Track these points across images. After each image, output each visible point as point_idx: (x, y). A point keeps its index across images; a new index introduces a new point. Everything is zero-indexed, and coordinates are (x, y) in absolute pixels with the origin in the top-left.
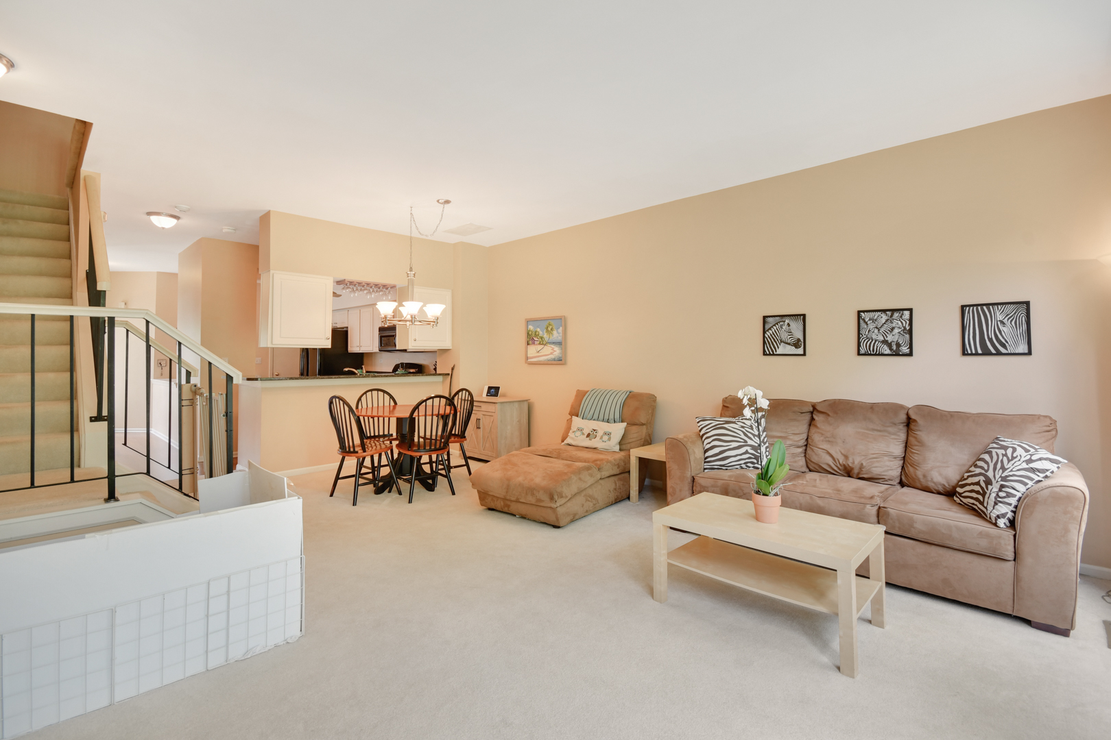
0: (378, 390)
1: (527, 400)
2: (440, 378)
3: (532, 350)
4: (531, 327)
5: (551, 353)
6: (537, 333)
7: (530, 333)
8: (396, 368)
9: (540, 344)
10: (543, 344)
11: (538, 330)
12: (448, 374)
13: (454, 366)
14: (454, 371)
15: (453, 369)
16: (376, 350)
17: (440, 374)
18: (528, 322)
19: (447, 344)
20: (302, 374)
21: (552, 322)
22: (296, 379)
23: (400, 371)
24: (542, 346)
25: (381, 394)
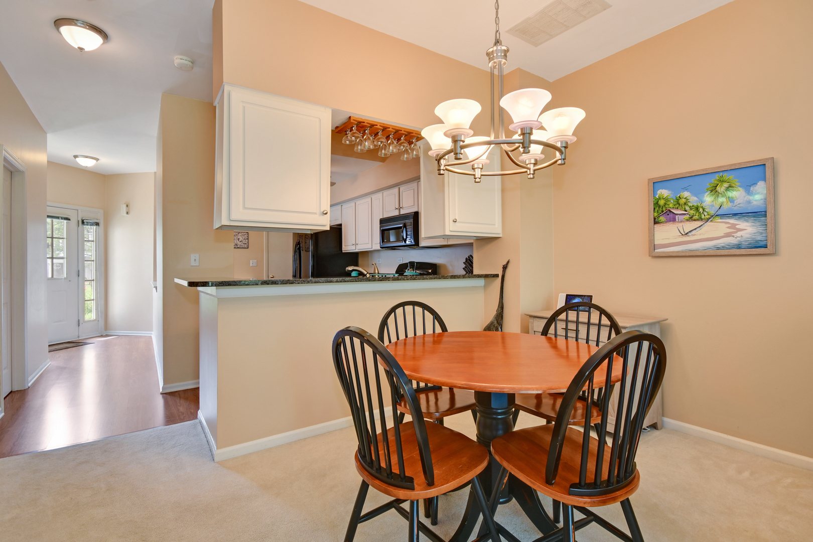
0: (414, 304)
1: (659, 322)
2: (481, 282)
3: (667, 234)
4: (664, 192)
5: (727, 235)
6: (682, 201)
7: (662, 202)
8: (401, 269)
9: (691, 219)
10: (701, 219)
11: (686, 194)
12: (497, 276)
13: (508, 262)
14: (508, 271)
15: (505, 268)
16: (377, 246)
17: (479, 276)
18: (656, 183)
19: (493, 228)
20: (294, 276)
21: (726, 176)
22: (291, 283)
23: (408, 272)
24: (699, 223)
25: (419, 310)
